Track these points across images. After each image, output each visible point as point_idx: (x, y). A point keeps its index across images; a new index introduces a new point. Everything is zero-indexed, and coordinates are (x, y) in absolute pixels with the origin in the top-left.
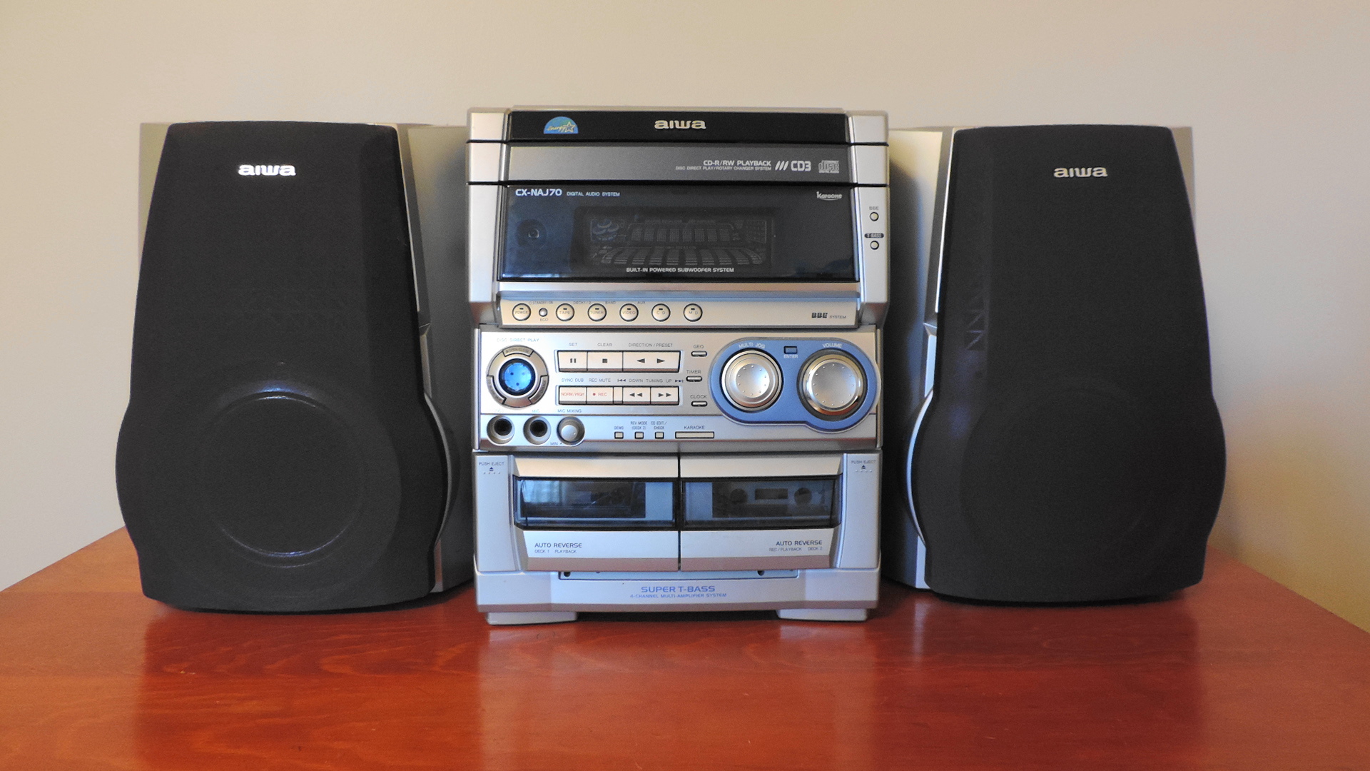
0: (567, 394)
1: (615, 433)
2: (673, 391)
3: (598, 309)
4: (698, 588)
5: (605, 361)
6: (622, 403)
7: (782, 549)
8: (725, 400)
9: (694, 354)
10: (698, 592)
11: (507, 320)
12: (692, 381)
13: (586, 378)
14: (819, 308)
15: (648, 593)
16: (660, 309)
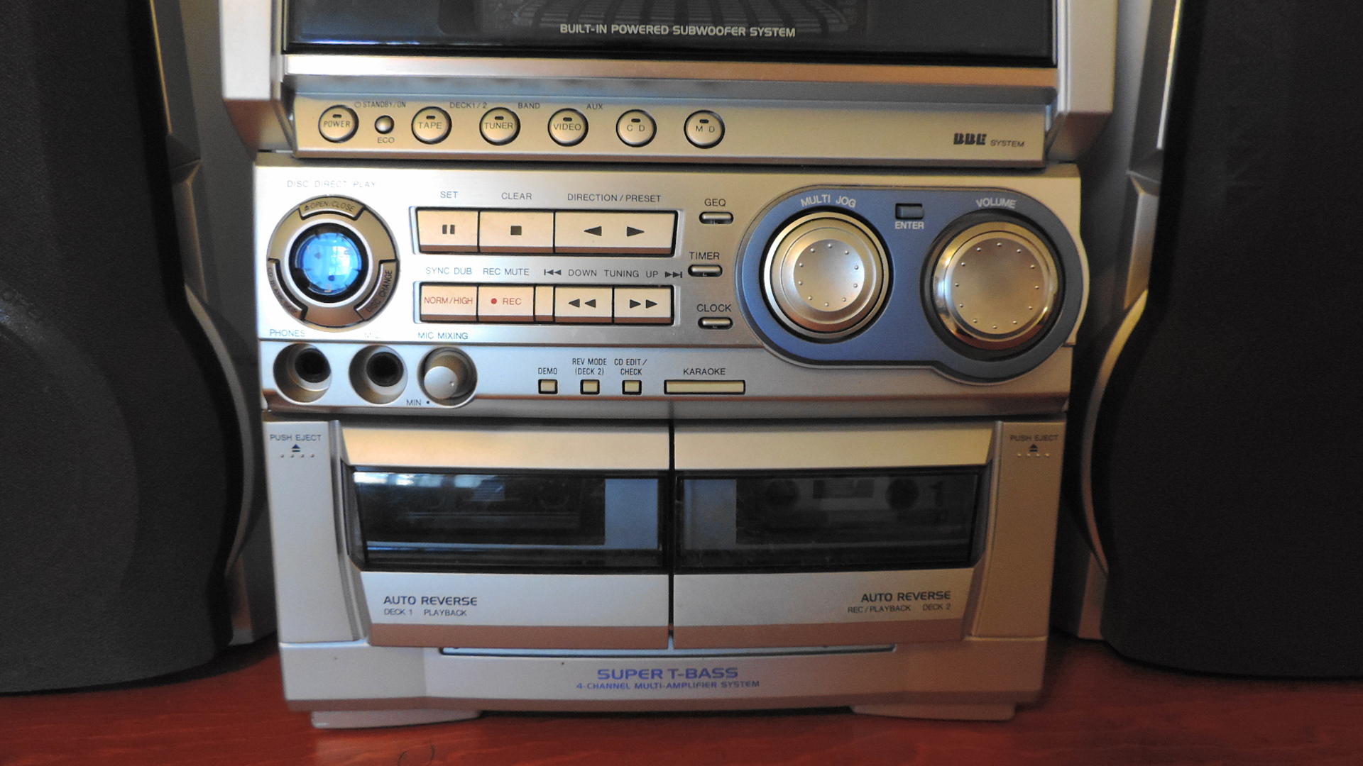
0: (436, 301)
1: (540, 381)
2: (661, 297)
3: (501, 118)
4: (705, 673)
5: (516, 230)
6: (553, 321)
7: (874, 608)
8: (770, 317)
9: (705, 217)
10: (705, 679)
11: (308, 142)
12: (700, 274)
13: (478, 268)
14: (971, 125)
15: (611, 681)
16: (634, 120)
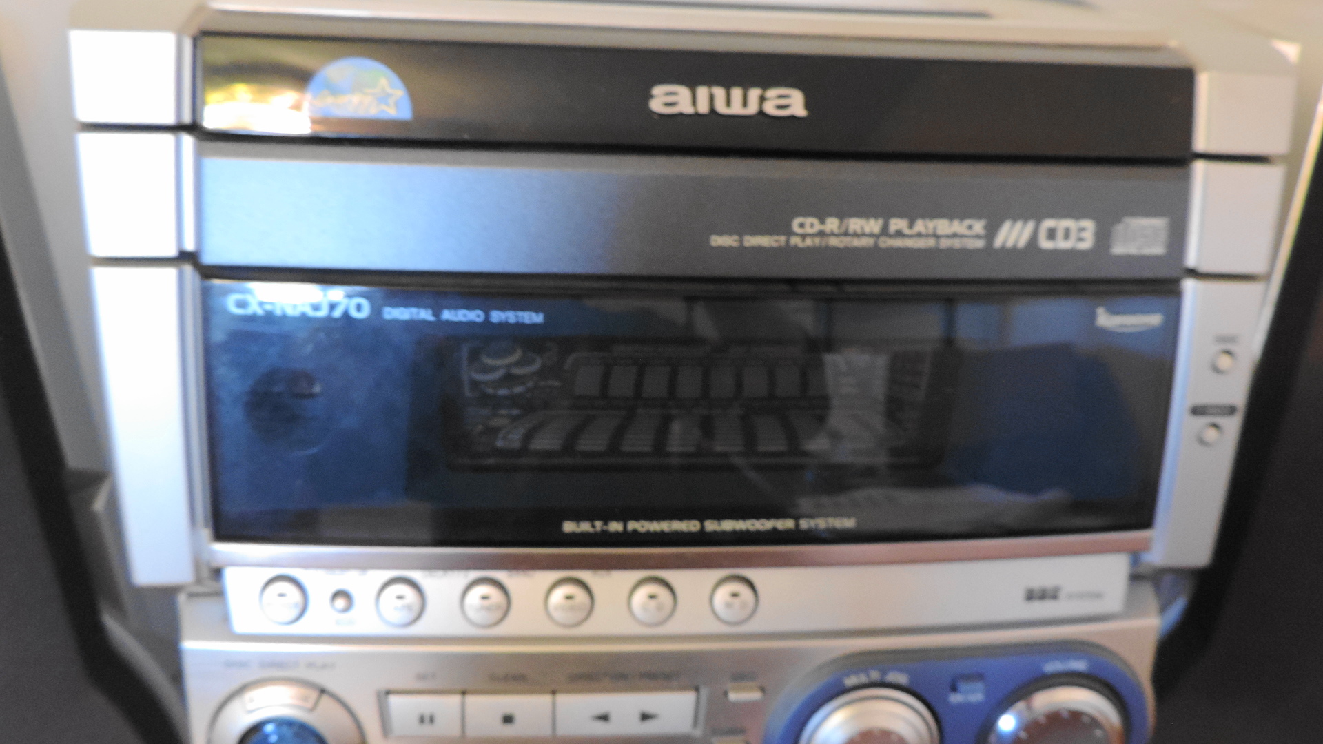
5: (509, 718)
16: (650, 596)
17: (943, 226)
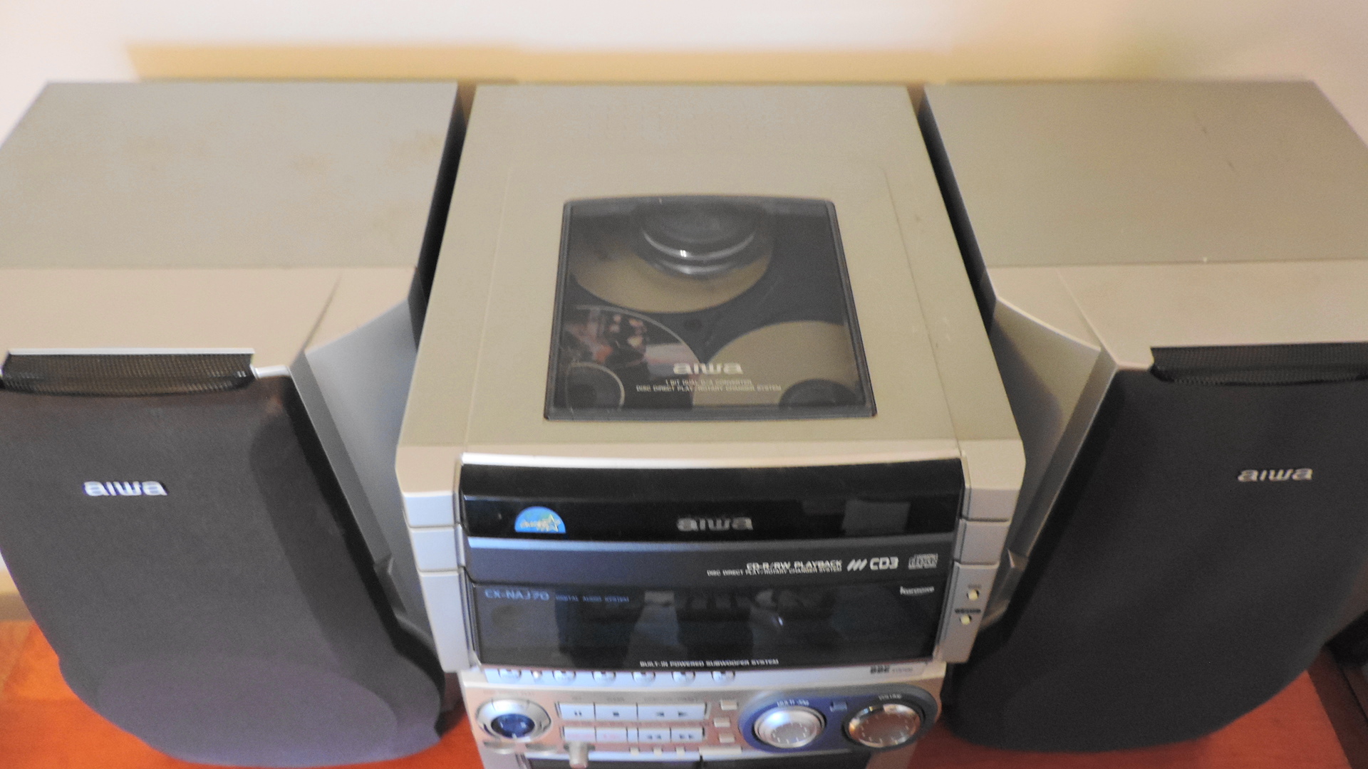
17: (821, 564)
